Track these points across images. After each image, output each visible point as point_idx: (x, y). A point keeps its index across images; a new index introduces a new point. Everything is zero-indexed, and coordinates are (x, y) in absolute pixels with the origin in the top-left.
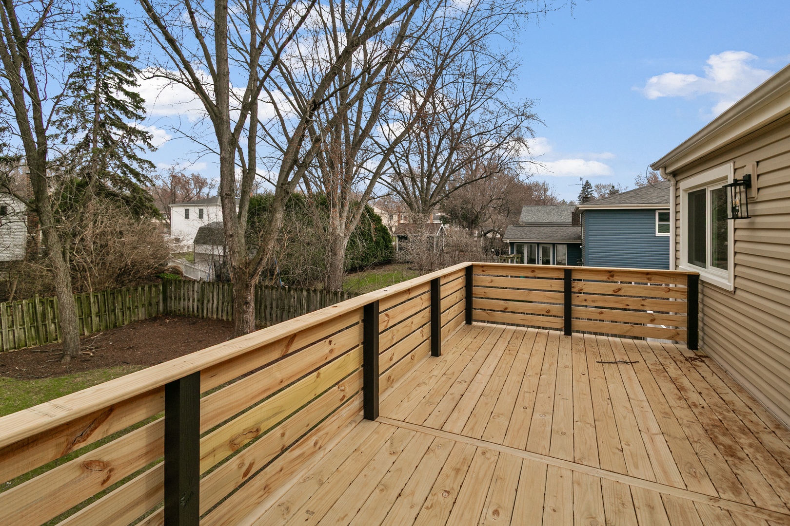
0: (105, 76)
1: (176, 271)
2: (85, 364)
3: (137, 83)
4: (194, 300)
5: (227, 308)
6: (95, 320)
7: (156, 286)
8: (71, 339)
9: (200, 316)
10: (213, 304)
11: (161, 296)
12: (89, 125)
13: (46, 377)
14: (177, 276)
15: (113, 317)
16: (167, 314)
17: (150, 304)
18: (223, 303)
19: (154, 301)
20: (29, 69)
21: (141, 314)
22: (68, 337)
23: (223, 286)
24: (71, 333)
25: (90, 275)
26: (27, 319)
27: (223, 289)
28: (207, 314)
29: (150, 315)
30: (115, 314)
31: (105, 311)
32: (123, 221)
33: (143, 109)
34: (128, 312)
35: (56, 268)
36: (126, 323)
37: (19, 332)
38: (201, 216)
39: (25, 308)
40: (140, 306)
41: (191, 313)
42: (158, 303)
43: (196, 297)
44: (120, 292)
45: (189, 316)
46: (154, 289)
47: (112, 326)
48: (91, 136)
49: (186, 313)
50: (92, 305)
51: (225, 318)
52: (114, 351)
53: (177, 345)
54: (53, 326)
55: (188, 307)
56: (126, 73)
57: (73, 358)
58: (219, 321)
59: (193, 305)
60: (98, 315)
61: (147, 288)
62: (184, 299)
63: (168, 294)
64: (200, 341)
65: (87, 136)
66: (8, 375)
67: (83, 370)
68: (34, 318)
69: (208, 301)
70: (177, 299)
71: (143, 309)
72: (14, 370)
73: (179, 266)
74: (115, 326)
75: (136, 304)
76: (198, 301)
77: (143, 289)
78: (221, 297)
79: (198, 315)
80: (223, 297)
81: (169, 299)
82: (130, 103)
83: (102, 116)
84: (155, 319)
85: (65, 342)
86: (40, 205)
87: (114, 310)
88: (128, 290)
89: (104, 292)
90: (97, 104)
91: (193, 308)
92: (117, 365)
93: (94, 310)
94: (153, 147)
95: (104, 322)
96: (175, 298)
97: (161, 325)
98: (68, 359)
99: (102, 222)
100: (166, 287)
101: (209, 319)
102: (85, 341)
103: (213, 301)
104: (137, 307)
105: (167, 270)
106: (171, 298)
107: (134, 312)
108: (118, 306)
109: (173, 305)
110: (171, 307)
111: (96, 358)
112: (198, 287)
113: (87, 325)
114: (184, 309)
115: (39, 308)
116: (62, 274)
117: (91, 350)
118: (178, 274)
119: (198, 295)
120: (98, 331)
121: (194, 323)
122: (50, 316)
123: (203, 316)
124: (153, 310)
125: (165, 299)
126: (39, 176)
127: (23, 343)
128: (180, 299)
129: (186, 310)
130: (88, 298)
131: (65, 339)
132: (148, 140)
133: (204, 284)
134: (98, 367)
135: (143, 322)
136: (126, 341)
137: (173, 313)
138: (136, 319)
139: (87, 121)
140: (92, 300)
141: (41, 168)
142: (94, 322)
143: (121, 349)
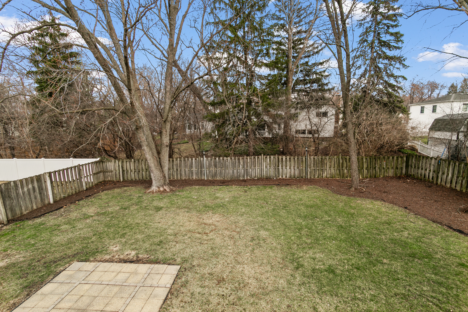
0: (379, 28)
1: (413, 149)
2: (361, 194)
3: (399, 25)
4: (430, 170)
5: (462, 181)
6: (365, 171)
7: (402, 157)
8: (355, 179)
9: (435, 182)
10: (447, 176)
11: (404, 164)
12: (367, 62)
13: (344, 195)
14: (413, 152)
15: (374, 171)
16: (408, 176)
17: (397, 168)
18: (457, 177)
19: (399, 167)
20: (346, 36)
21: (391, 173)
22: (354, 178)
23: (459, 164)
24: (355, 176)
25: (364, 147)
26: (336, 165)
27: (459, 166)
28: (441, 182)
29: (396, 174)
30: (376, 170)
31: (370, 168)
32: (383, 116)
33: (401, 41)
34: (383, 170)
35: (350, 142)
36: (381, 176)
37: (333, 171)
38: (434, 110)
39: (335, 160)
40: (390, 168)
41: (427, 179)
42: (402, 168)
43: (432, 169)
44: (379, 158)
45: (425, 181)
46: (400, 159)
47: (373, 177)
48: (368, 68)
49: (423, 178)
50: (364, 163)
51: (458, 188)
52: (376, 191)
53: (417, 199)
54: (346, 170)
55: (425, 175)
56: (392, 20)
57: (355, 189)
58: (452, 190)
59: (429, 174)
60: (367, 169)
61: (395, 158)
62: (422, 169)
63: (410, 164)
64: (436, 201)
65: (366, 69)
66: (329, 189)
67: (360, 197)
68: (339, 165)
69: (443, 173)
70: (417, 168)
71: (392, 170)
72: (331, 188)
73: (416, 145)
74: (375, 177)
75: (388, 166)
76: (434, 171)
77: (393, 158)
78: (456, 172)
79: (433, 182)
80: (459, 172)
81: (410, 167)
82: (393, 40)
83: (375, 54)
84: (400, 178)
85: (352, 181)
86: (346, 110)
87: (375, 168)
88: (384, 158)
89: (371, 157)
90: (372, 48)
91: (429, 176)
92: (378, 200)
93: (365, 166)
94: (406, 66)
95: (369, 173)
96: (415, 167)
97: (404, 182)
98: (354, 189)
99: (371, 117)
100: (409, 159)
101: (443, 186)
102: (361, 181)
103: (448, 174)
104: (388, 168)
105: (406, 147)
106: (412, 166)
107: (386, 171)
108: (377, 166)
109: (412, 171)
110: (411, 171)
111: (367, 193)
112: (435, 163)
113: (361, 173)
114: (421, 175)
115: (341, 161)
116: (353, 145)
117: (364, 187)
118: (414, 150)
119: (434, 168)
120: (367, 178)
121: (430, 187)
122: (345, 165)
123: (437, 183)
124: (399, 172)
125: (407, 166)
126: (346, 94)
127: (334, 176)
128: (419, 168)
129: (423, 176)
130: (362, 159)
131: (353, 179)
132: (402, 62)
133: (439, 161)
134: (368, 198)
135: (392, 178)
136: (382, 187)
137: (412, 176)
138: (388, 175)
139: (367, 60)
140: (364, 161)
141: (347, 90)
142: (364, 172)
143: (380, 191)
